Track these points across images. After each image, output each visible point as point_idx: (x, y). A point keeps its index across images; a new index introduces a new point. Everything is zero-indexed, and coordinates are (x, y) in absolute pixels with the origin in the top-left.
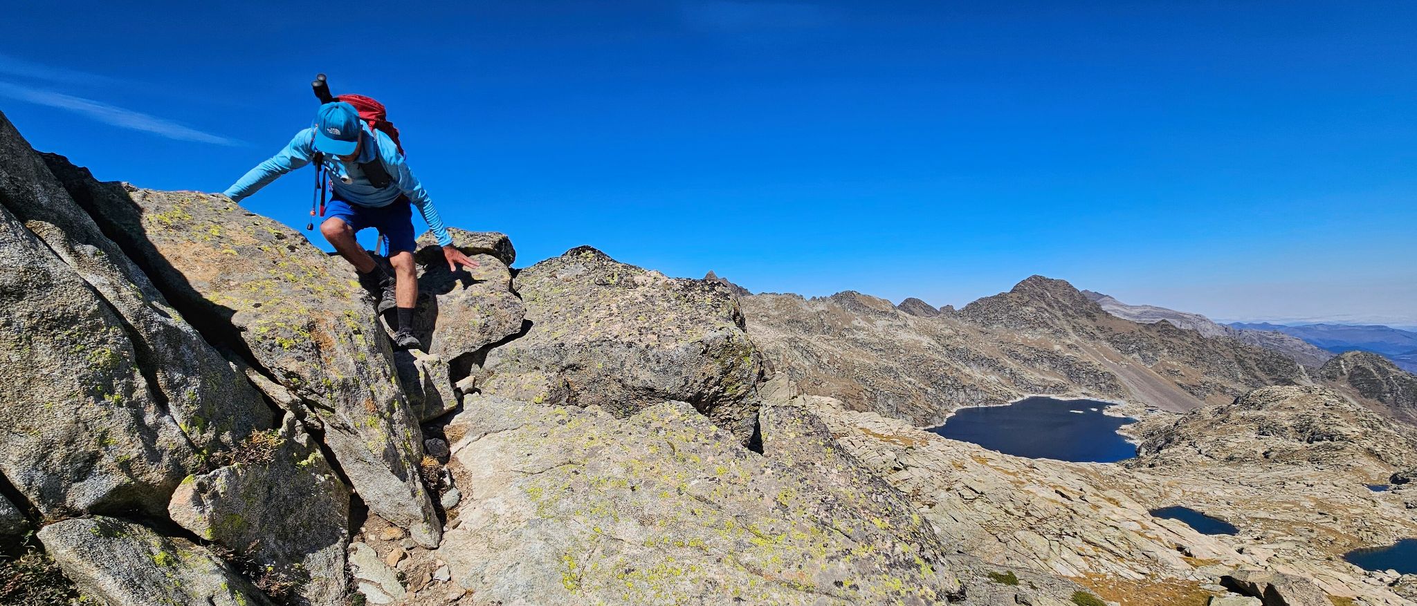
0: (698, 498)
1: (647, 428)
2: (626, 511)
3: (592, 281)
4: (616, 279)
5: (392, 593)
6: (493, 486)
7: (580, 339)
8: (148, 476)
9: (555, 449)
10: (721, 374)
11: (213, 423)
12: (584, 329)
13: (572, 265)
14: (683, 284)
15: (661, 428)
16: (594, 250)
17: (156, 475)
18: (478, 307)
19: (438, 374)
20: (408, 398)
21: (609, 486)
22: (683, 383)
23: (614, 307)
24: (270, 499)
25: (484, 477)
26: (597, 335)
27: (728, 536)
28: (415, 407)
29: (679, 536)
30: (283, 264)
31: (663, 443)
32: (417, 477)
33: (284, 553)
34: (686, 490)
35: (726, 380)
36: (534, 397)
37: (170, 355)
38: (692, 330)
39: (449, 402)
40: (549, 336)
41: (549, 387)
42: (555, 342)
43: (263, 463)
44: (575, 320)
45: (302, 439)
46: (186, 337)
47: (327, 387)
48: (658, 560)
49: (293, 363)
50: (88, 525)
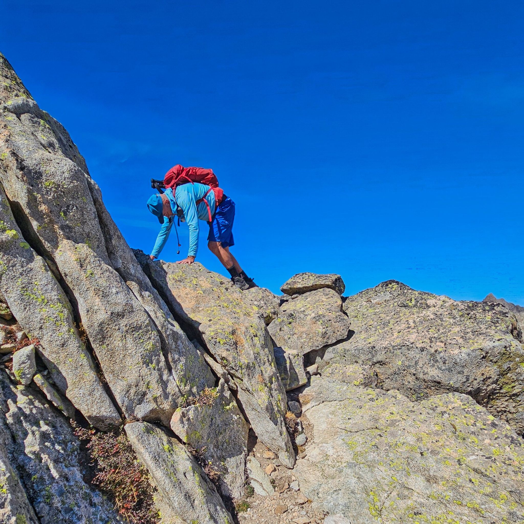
0: (476, 470)
1: (434, 411)
2: (416, 469)
3: (396, 304)
4: (413, 302)
5: (267, 490)
6: (326, 436)
7: (386, 344)
8: (163, 406)
9: (366, 417)
10: (499, 375)
11: (189, 381)
12: (389, 337)
13: (382, 293)
14: (466, 305)
15: (445, 412)
16: (397, 283)
17: (166, 406)
18: (321, 321)
19: (297, 362)
20: (280, 376)
21: (403, 449)
22: (464, 380)
23: (411, 322)
24: (211, 425)
25: (321, 429)
26: (399, 342)
27: (502, 506)
28: (284, 381)
29: (459, 497)
30: (222, 298)
31: (447, 424)
32: (283, 423)
33: (217, 455)
34: (465, 462)
35: (503, 380)
36: (354, 381)
37: (174, 346)
38: (473, 340)
39: (303, 380)
40: (365, 341)
41: (364, 375)
42: (369, 345)
43: (209, 405)
44: (383, 331)
45: (227, 394)
46: (181, 337)
47: (240, 366)
48: (440, 511)
49: (225, 352)
50: (141, 426)
